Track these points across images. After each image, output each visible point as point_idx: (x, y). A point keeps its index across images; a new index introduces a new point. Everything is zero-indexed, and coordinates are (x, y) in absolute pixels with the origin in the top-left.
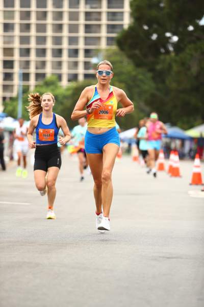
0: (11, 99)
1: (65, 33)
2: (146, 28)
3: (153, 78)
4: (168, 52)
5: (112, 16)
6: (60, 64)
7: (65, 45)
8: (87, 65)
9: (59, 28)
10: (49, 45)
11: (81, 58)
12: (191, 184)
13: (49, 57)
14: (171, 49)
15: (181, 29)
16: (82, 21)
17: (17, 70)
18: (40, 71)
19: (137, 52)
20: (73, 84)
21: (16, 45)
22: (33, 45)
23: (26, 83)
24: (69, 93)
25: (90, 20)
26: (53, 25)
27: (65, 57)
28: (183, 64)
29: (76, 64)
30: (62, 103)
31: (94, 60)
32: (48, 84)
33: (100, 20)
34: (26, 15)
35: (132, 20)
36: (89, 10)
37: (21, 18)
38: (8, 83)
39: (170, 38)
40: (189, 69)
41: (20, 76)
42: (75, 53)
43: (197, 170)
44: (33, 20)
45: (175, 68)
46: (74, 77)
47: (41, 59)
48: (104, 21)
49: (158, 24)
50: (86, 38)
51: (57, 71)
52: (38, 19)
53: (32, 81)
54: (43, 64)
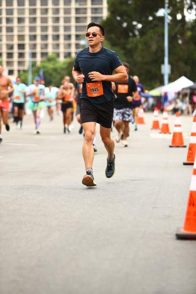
0: (24, 71)
1: (62, 23)
2: (118, 18)
3: (125, 54)
4: (134, 35)
5: (95, 10)
6: (58, 46)
7: (62, 32)
8: (77, 46)
9: (57, 20)
10: (50, 32)
11: (73, 40)
12: (152, 129)
13: (50, 41)
14: (137, 33)
15: (143, 19)
16: (73, 15)
17: (27, 50)
18: (44, 51)
19: (113, 36)
20: (68, 60)
21: (27, 33)
22: (38, 32)
23: (34, 60)
24: (65, 66)
25: (79, 13)
26: (53, 18)
27: (62, 40)
28: (146, 44)
29: (69, 45)
30: (60, 74)
31: (83, 42)
32: (49, 60)
33: (85, 13)
34: (33, 11)
35: (109, 13)
36: (78, 6)
37: (30, 14)
38: (21, 60)
39: (136, 25)
40: (150, 47)
41: (30, 55)
42: (68, 37)
43: (156, 119)
44: (38, 15)
45: (140, 46)
46: (68, 55)
47: (45, 42)
48: (89, 14)
49: (128, 16)
50: (76, 27)
51: (56, 51)
52: (42, 13)
53: (39, 59)
54: (46, 46)
